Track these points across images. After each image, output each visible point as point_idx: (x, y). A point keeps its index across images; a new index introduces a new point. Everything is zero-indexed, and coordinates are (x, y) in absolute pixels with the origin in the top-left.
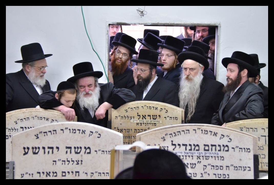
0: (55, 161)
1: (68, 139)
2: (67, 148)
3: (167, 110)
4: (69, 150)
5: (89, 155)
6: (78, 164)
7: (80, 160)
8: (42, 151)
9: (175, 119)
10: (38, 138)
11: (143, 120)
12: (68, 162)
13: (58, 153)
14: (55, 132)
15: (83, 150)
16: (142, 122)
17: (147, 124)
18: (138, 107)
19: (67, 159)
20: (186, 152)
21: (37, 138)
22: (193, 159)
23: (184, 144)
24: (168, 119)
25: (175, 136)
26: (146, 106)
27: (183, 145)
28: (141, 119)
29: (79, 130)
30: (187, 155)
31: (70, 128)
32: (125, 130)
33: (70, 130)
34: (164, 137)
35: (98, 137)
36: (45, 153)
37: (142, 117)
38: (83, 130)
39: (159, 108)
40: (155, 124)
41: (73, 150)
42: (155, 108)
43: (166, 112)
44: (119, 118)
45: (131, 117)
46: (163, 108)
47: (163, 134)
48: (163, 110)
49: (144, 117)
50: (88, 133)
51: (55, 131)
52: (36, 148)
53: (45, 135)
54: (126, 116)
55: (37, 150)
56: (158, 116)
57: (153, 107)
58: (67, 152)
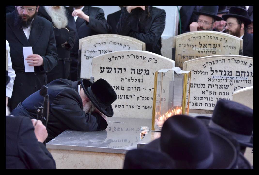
0: (123, 79)
1: (133, 63)
2: (132, 69)
3: (226, 40)
4: (133, 71)
5: (148, 76)
6: (139, 82)
7: (141, 79)
8: (113, 70)
11: (204, 48)
12: (132, 80)
13: (125, 73)
14: (123, 57)
15: (144, 72)
16: (203, 50)
17: (207, 52)
18: (200, 37)
19: (132, 78)
20: (221, 76)
21: (110, 61)
24: (227, 48)
25: (213, 64)
26: (208, 36)
27: (220, 71)
28: (202, 48)
29: (141, 57)
30: (222, 79)
31: (134, 55)
32: (188, 56)
34: (205, 65)
35: (155, 63)
36: (115, 72)
37: (203, 45)
38: (144, 57)
39: (219, 38)
40: (215, 52)
41: (136, 71)
42: (215, 38)
43: (225, 42)
44: (182, 46)
45: (193, 46)
46: (223, 38)
47: (204, 62)
48: (223, 40)
49: (205, 46)
50: (147, 59)
51: (124, 56)
52: (109, 68)
53: (116, 59)
54: (189, 44)
55: (110, 70)
56: (218, 45)
57: (214, 37)
58: (131, 73)
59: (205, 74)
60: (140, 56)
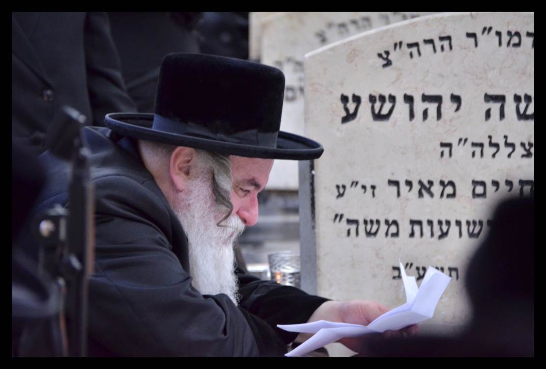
0: (449, 145)
1: (493, 69)
2: (489, 98)
4: (495, 107)
6: (528, 155)
8: (402, 108)
10: (388, 63)
12: (494, 150)
13: (459, 117)
14: (446, 43)
19: (490, 137)
21: (385, 66)
31: (499, 30)
36: (412, 115)
41: (510, 106)
51: (449, 38)
52: (382, 99)
53: (411, 55)
55: (387, 106)
58: (488, 114)
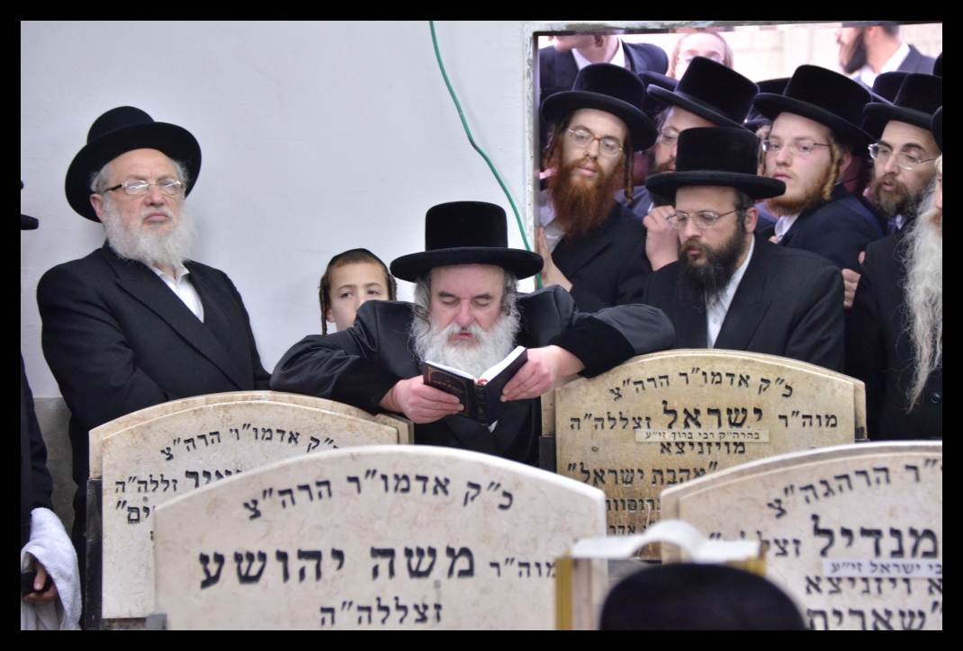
0: (331, 610)
1: (380, 518)
2: (376, 553)
3: (787, 387)
4: (383, 563)
5: (467, 580)
6: (423, 619)
7: (431, 602)
8: (274, 566)
9: (824, 421)
10: (257, 514)
11: (687, 431)
12: (384, 612)
13: (342, 576)
14: (324, 489)
15: (443, 561)
16: (683, 439)
17: (705, 447)
18: (666, 377)
19: (379, 599)
20: (878, 561)
21: (252, 517)
22: (909, 591)
23: (867, 527)
24: (795, 422)
25: (826, 494)
26: (700, 372)
27: (865, 532)
28: (679, 426)
29: (424, 479)
30: (885, 575)
31: (384, 473)
32: (615, 472)
33: (384, 477)
34: (778, 501)
35: (502, 507)
36: (286, 576)
37: (681, 417)
38: (437, 480)
39: (755, 380)
40: (742, 444)
41: (401, 562)
42: (737, 380)
43: (785, 395)
44: (587, 425)
45: (637, 421)
46: (772, 377)
47: (773, 486)
48: (773, 384)
49: (692, 417)
50: (458, 488)
51: (327, 483)
52: (250, 557)
53: (284, 504)
54: (615, 414)
55: (257, 565)
56: (750, 412)
57: (731, 375)
58: (375, 572)
59: (784, 553)
60: (419, 478)
